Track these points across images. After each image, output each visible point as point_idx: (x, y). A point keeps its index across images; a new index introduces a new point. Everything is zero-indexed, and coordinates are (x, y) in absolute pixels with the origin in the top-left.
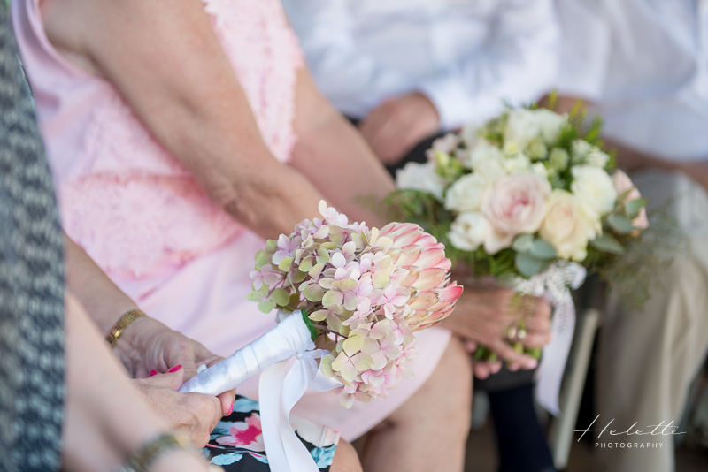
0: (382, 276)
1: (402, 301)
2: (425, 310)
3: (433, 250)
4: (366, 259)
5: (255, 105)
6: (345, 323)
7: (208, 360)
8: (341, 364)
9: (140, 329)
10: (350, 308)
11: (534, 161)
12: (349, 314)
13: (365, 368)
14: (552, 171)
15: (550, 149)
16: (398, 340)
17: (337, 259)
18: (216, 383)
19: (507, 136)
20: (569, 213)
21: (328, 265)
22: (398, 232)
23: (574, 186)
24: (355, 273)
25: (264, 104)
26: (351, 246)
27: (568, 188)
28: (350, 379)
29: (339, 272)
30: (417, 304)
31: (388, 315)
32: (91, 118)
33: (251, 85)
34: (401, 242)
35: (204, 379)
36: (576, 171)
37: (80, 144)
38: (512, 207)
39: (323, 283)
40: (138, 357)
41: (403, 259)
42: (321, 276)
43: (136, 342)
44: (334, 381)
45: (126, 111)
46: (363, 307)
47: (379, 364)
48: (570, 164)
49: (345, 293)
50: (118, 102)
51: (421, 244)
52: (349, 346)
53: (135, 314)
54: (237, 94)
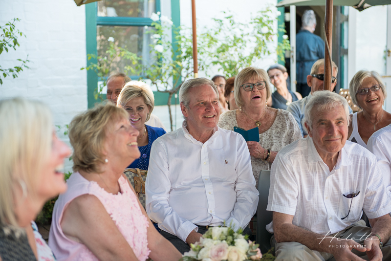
5: (132, 246)
11: (222, 240)
14: (229, 242)
15: (226, 236)
19: (213, 236)
20: (235, 252)
23: (235, 244)
25: (134, 245)
27: (234, 245)
32: (80, 256)
33: (130, 241)
36: (235, 240)
38: (218, 254)
45: (91, 253)
48: (233, 239)
50: (88, 250)
54: (126, 244)
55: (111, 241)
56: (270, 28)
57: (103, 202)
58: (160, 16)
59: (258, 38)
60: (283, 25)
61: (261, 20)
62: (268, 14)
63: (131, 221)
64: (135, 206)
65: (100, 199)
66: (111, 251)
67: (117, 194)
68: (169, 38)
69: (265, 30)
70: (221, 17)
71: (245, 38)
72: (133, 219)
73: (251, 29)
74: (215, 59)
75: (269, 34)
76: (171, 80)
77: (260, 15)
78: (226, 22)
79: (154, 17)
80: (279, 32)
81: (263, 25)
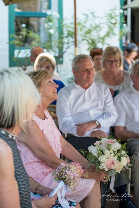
0: (73, 172)
1: (77, 175)
2: (80, 175)
3: (79, 165)
4: (70, 170)
6: (70, 180)
7: (52, 190)
8: (71, 187)
9: (41, 188)
10: (70, 178)
12: (70, 179)
13: (74, 186)
16: (78, 180)
17: (66, 171)
18: (53, 194)
21: (65, 173)
22: (73, 164)
24: (70, 173)
26: (68, 169)
28: (73, 188)
29: (68, 173)
30: (79, 174)
31: (76, 177)
34: (74, 165)
35: (51, 195)
37: (25, 158)
39: (65, 175)
40: (41, 193)
41: (75, 168)
42: (65, 174)
43: (40, 191)
44: (70, 189)
46: (72, 177)
47: (76, 185)
49: (69, 176)
51: (77, 165)
52: (71, 184)
53: (40, 185)
55: (43, 145)
56: (116, 20)
57: (38, 124)
58: (52, 12)
59: (109, 26)
60: (123, 18)
61: (111, 15)
62: (115, 11)
63: (53, 133)
64: (53, 125)
65: (37, 122)
66: (42, 151)
67: (45, 119)
68: (57, 25)
69: (113, 21)
70: (87, 12)
71: (101, 26)
72: (53, 132)
73: (105, 20)
74: (84, 38)
75: (116, 23)
76: (57, 50)
77: (110, 12)
78: (91, 16)
79: (49, 12)
80: (121, 22)
81: (112, 18)
